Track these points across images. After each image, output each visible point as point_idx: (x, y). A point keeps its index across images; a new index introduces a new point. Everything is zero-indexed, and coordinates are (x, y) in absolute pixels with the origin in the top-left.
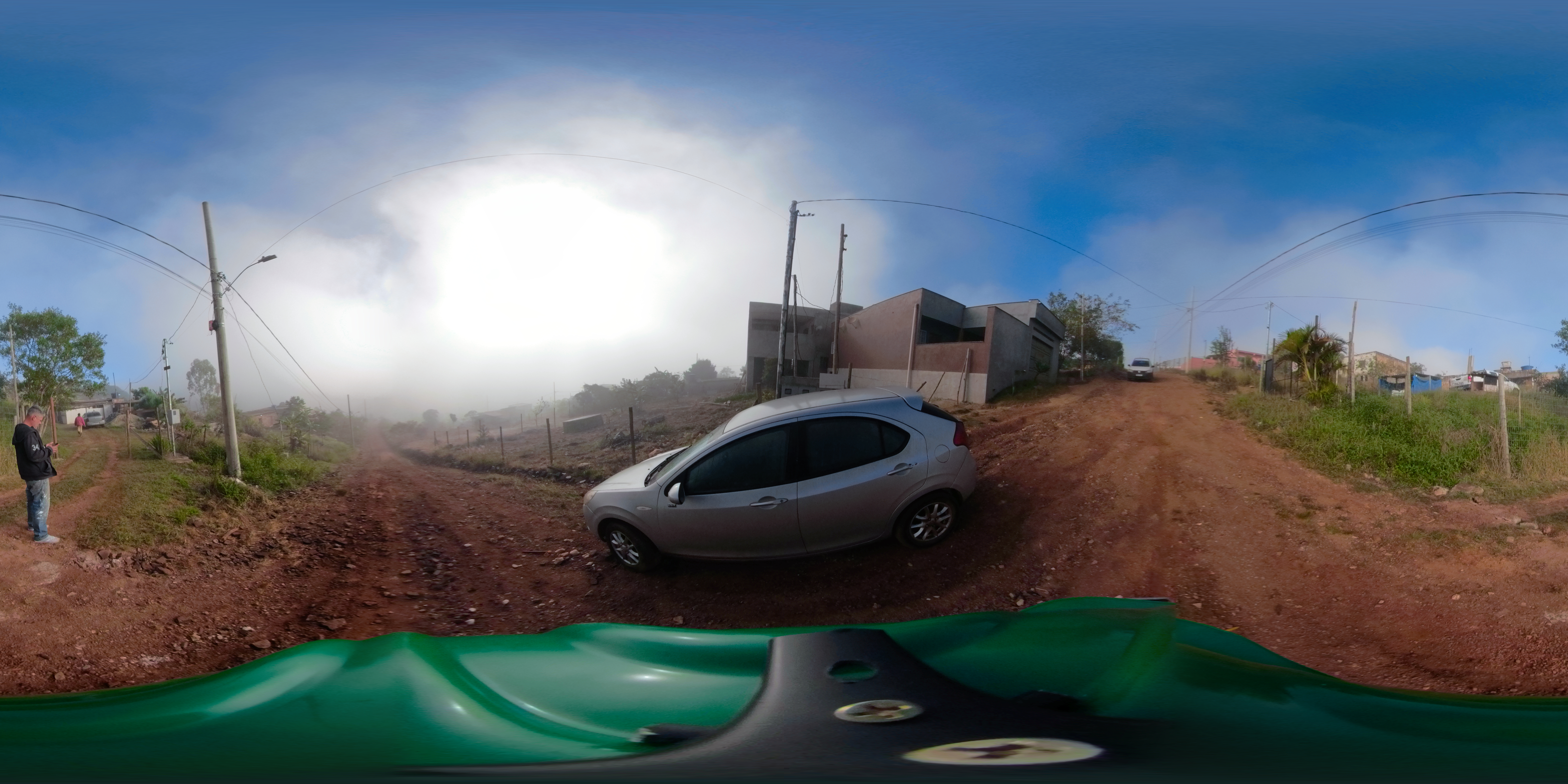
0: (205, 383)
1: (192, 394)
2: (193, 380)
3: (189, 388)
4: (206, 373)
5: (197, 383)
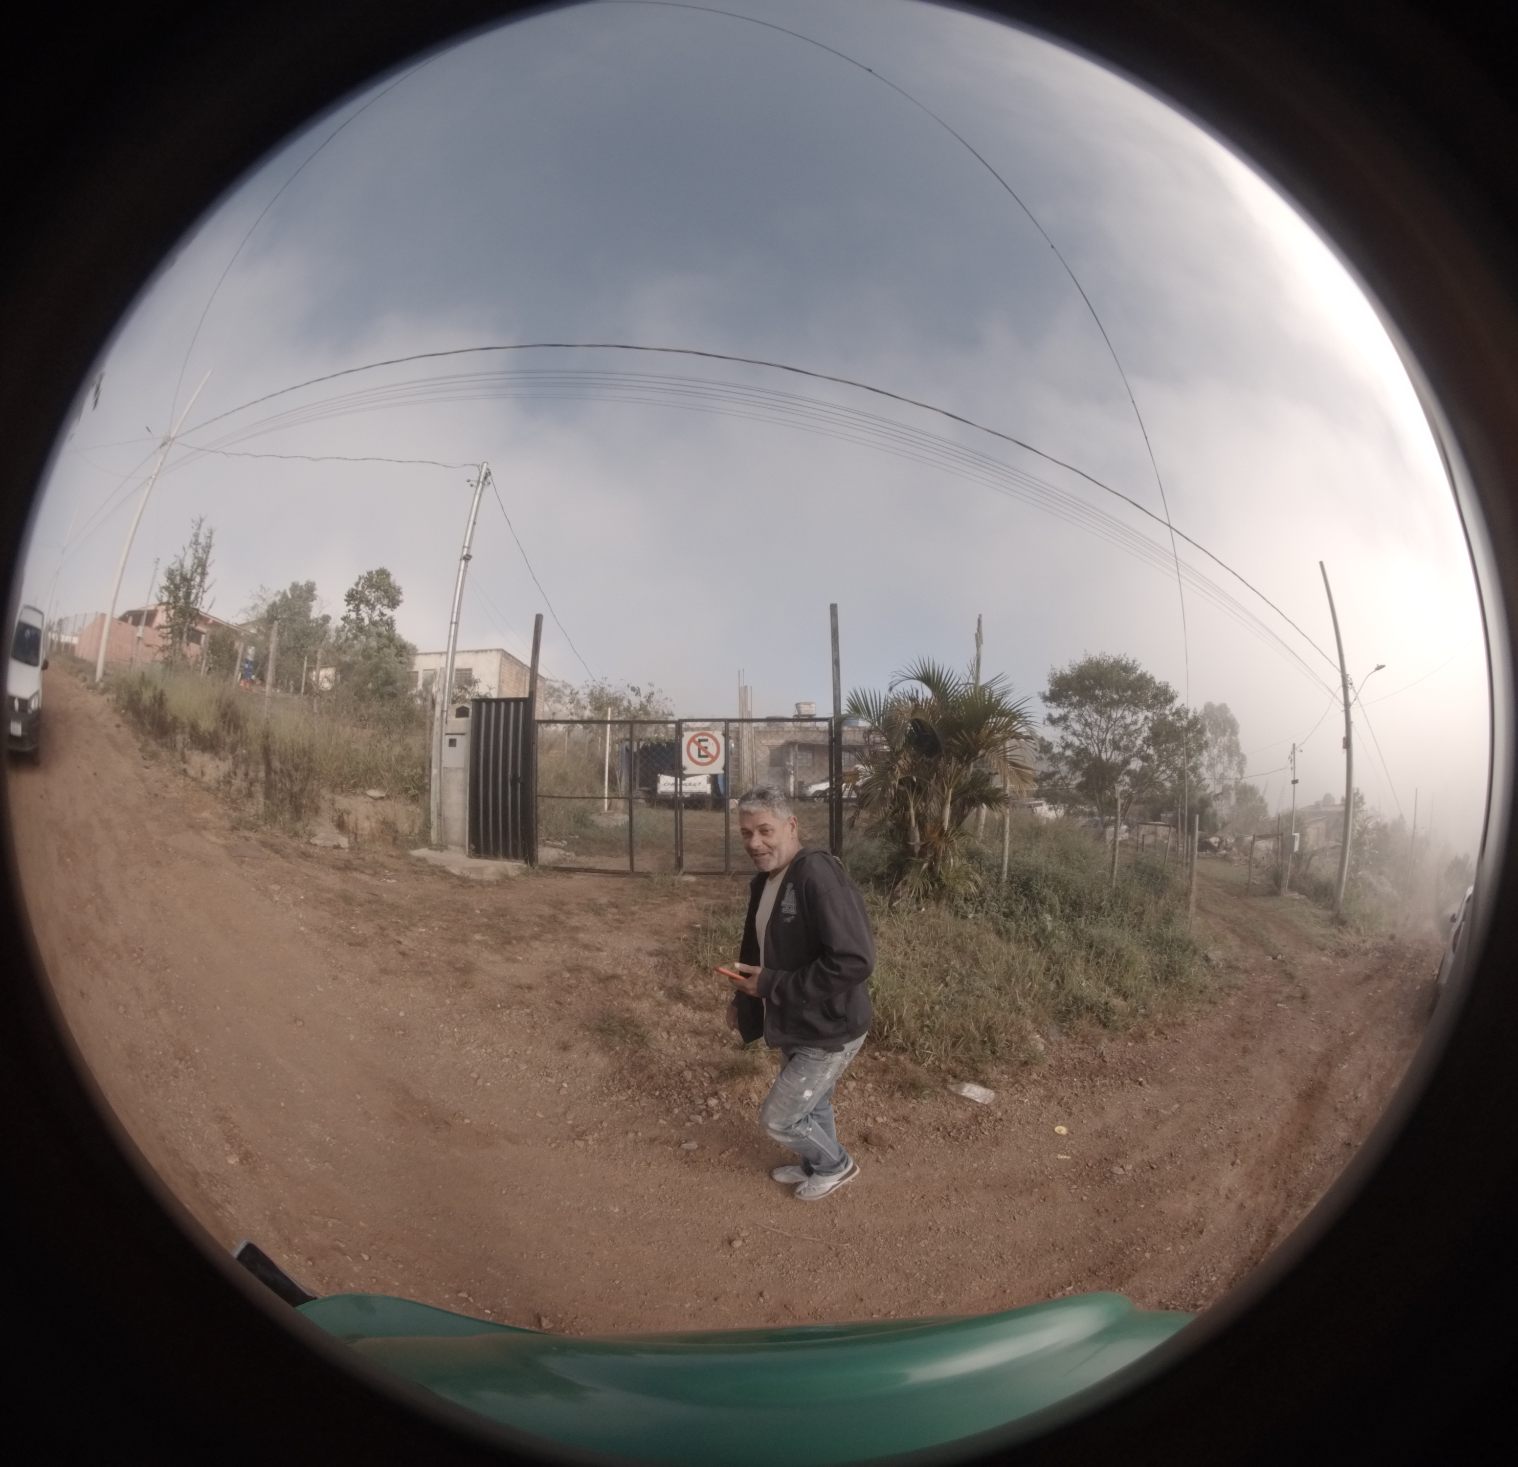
0: (1220, 751)
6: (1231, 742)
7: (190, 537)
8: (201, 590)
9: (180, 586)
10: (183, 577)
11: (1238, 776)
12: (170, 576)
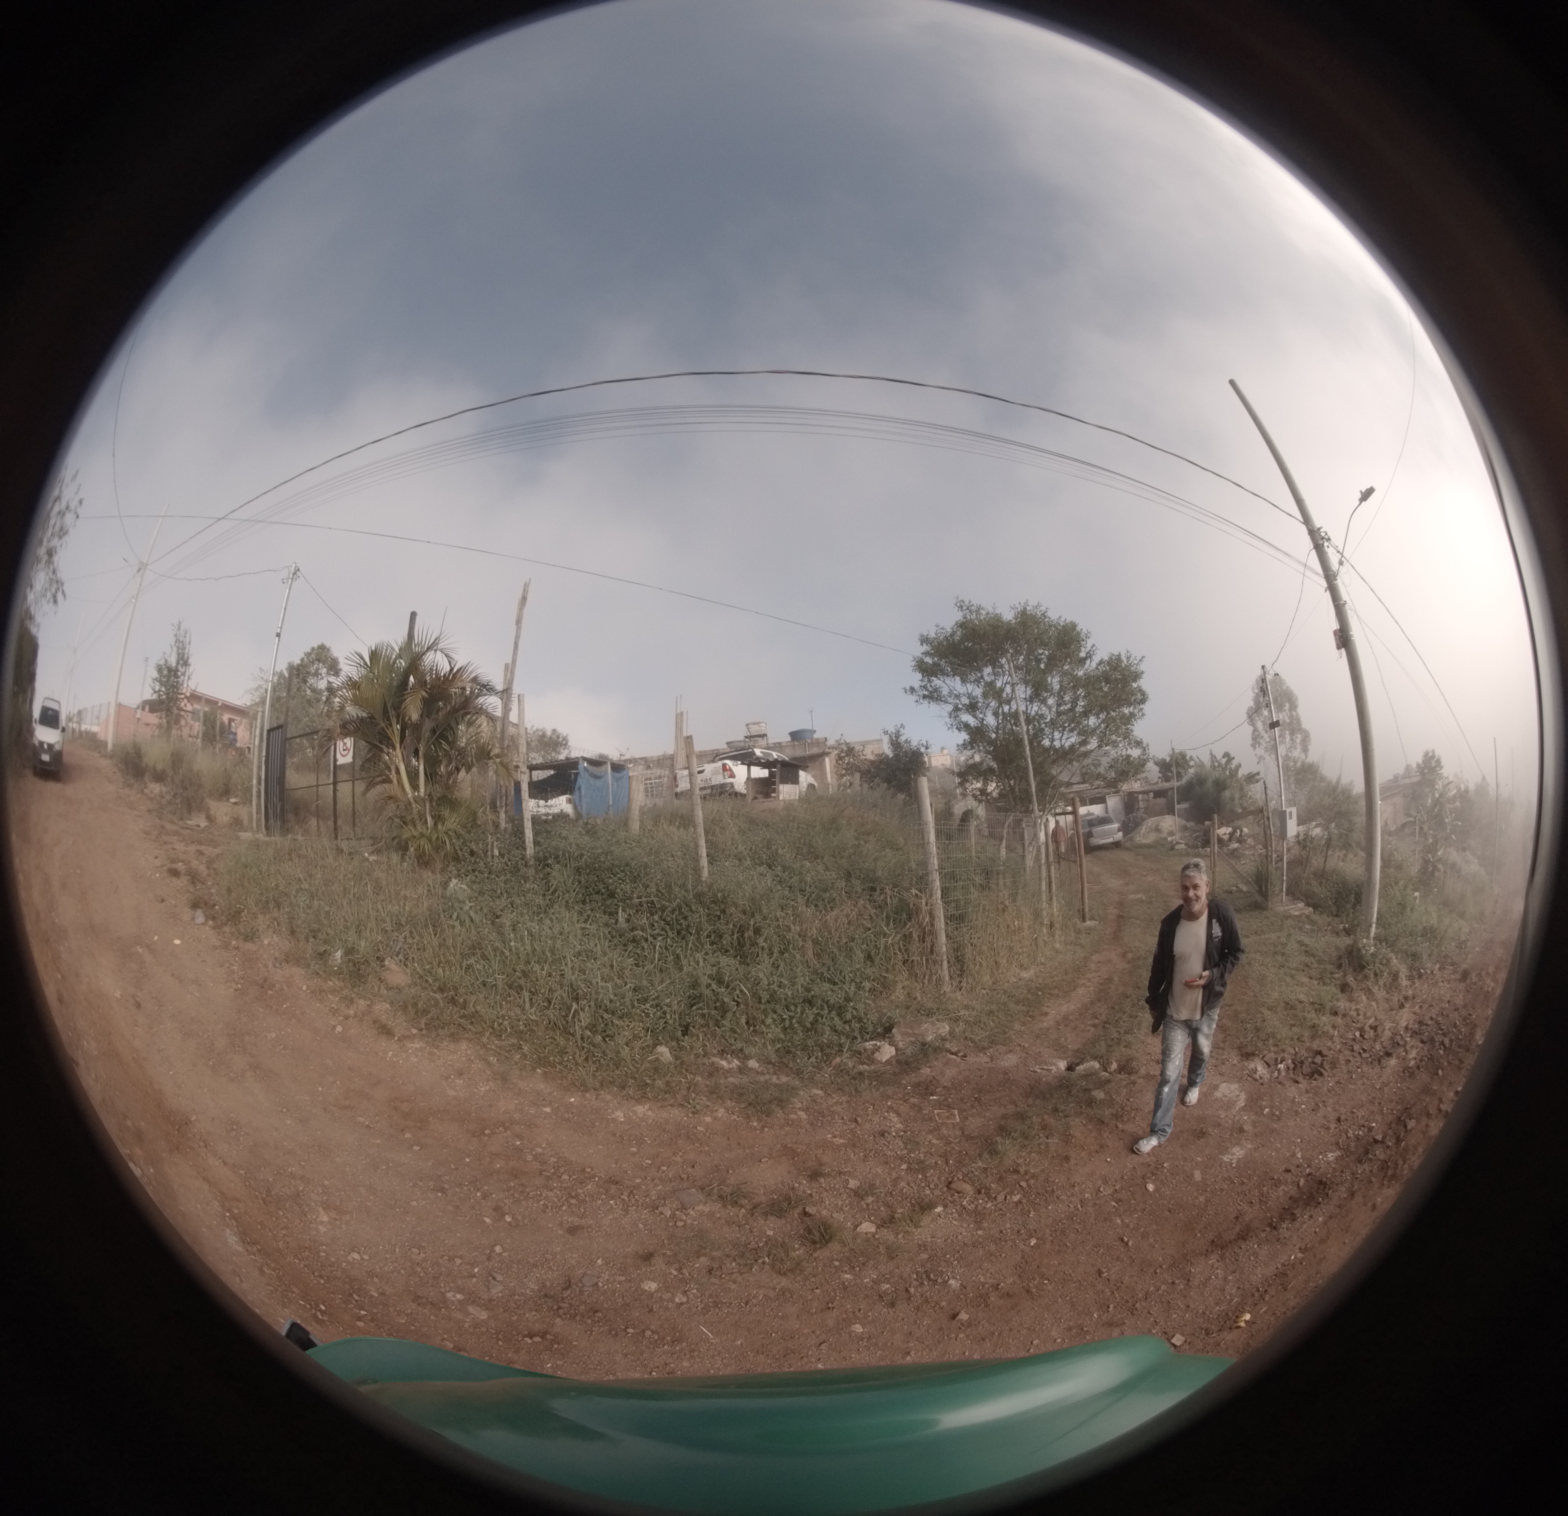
2: (1259, 725)
4: (1280, 708)
5: (1266, 732)
6: (1291, 717)
7: (173, 640)
8: (186, 678)
9: (168, 677)
10: (170, 670)
11: (1303, 756)
12: (160, 669)
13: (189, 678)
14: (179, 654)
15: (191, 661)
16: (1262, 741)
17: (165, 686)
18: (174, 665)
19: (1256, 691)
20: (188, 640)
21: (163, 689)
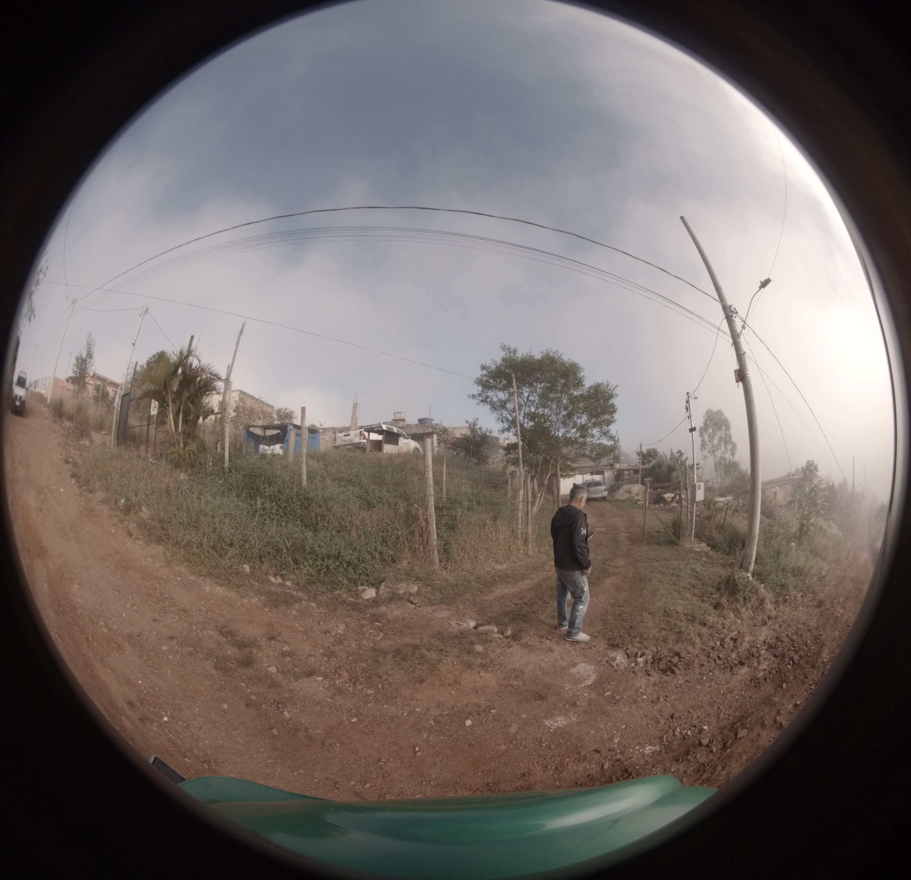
0: (719, 442)
1: (705, 457)
2: (706, 438)
3: (701, 449)
4: (720, 429)
5: (710, 442)
6: (726, 435)
9: (82, 363)
10: (82, 360)
11: (731, 458)
12: (77, 359)
13: (92, 366)
14: (88, 351)
15: (94, 355)
16: (707, 447)
17: (79, 369)
18: (85, 357)
19: (706, 418)
20: (93, 344)
21: (78, 371)
